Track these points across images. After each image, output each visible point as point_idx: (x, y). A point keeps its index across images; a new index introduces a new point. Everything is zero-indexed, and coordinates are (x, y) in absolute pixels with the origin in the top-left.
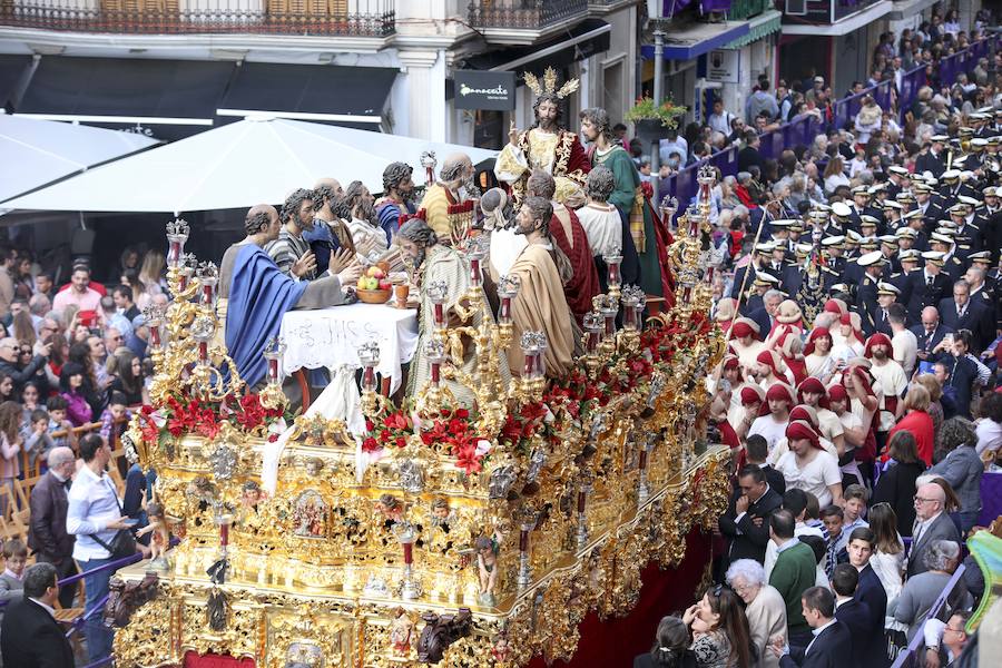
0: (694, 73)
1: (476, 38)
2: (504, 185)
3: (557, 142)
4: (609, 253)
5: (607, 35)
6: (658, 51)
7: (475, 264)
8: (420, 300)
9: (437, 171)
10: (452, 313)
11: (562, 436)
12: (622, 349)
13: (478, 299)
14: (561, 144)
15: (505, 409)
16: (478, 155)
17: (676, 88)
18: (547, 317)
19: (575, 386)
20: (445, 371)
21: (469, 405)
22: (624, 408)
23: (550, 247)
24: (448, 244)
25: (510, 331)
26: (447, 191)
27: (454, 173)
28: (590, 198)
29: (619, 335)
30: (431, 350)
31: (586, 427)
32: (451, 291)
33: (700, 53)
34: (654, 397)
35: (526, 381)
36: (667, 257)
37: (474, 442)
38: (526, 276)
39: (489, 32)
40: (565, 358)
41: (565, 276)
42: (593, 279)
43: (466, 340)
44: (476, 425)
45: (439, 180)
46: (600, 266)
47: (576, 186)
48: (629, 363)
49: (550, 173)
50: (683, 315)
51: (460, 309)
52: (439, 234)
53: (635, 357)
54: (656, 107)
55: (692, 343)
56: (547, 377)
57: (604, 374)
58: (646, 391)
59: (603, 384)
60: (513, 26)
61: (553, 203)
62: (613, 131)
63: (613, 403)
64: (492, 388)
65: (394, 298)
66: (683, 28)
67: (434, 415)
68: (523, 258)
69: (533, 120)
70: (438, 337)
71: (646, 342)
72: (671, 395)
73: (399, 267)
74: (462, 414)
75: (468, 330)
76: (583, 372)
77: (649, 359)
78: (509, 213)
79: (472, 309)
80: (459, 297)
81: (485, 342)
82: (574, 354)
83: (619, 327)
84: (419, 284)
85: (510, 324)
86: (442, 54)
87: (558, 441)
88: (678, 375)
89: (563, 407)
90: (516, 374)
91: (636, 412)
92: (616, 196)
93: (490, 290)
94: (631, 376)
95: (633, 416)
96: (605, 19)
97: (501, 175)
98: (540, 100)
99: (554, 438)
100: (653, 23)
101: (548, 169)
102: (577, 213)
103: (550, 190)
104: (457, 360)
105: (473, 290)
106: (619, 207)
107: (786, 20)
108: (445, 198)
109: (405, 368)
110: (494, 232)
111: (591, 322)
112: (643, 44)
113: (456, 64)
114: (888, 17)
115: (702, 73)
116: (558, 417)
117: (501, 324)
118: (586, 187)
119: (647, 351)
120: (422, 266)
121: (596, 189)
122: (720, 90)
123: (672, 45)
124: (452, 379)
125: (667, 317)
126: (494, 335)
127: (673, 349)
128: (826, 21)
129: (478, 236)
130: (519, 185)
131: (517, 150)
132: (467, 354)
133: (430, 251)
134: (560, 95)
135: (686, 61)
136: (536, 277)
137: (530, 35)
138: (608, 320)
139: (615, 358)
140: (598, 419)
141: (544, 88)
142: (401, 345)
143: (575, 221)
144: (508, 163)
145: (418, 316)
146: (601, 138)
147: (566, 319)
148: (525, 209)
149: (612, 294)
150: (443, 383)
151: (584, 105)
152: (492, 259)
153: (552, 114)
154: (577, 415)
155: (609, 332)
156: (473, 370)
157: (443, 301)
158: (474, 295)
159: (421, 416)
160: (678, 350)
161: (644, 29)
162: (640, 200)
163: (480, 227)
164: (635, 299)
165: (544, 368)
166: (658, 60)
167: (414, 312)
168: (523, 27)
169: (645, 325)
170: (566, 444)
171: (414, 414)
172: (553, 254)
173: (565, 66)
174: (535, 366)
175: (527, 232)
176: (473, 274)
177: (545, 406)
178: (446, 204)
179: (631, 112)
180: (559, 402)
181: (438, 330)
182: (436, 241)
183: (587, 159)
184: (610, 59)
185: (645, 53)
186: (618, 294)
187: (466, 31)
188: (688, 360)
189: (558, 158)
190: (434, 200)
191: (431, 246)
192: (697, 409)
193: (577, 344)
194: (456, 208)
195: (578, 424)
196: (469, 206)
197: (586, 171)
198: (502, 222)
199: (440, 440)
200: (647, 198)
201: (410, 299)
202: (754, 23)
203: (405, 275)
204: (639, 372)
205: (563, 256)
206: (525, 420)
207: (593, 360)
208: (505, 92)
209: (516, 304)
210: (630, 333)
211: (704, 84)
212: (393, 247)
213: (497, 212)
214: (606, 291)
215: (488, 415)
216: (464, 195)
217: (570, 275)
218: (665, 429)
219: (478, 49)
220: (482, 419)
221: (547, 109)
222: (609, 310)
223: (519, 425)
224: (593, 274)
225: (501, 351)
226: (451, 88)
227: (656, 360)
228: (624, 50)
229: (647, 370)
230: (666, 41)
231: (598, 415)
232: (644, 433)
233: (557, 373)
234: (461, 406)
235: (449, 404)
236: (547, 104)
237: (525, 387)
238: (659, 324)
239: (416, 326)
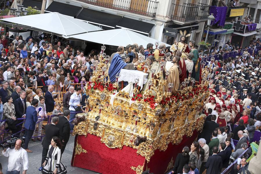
0: (214, 38)
1: (171, 22)
2: (171, 52)
3: (184, 46)
4: (190, 70)
5: (198, 26)
6: (208, 32)
7: (162, 67)
8: (149, 72)
9: (158, 47)
10: (155, 76)
11: (173, 105)
12: (188, 90)
13: (161, 74)
14: (185, 46)
15: (162, 98)
16: (167, 45)
17: (210, 40)
18: (174, 81)
19: (177, 96)
20: (152, 87)
21: (155, 95)
22: (186, 102)
23: (178, 67)
24: (157, 62)
25: (166, 82)
26: (159, 51)
27: (162, 48)
28: (188, 58)
29: (188, 87)
30: (150, 83)
31: (178, 105)
32: (156, 71)
33: (216, 34)
34: (193, 102)
35: (168, 93)
36: (201, 74)
37: (154, 103)
38: (172, 72)
39: (174, 21)
40: (176, 90)
41: (180, 73)
42: (185, 75)
43: (157, 82)
44: (156, 100)
45: (158, 49)
46: (187, 73)
47: (186, 55)
48: (189, 94)
49: (181, 52)
50: (202, 86)
51: (157, 75)
52: (156, 59)
53: (191, 92)
54: (205, 43)
55: (203, 92)
56: (172, 93)
57: (184, 95)
58: (191, 100)
59: (183, 97)
60: (179, 21)
61: (181, 58)
62: (196, 46)
63: (184, 101)
64: (160, 93)
65: (144, 70)
66: (214, 28)
67: (147, 96)
68: (172, 68)
69: (180, 40)
70: (152, 80)
71: (193, 90)
72: (196, 102)
73: (146, 64)
74: (153, 97)
75: (158, 80)
76: (179, 93)
77: (193, 94)
78: (171, 58)
79: (160, 76)
80: (157, 73)
81: (161, 83)
82: (178, 89)
83: (189, 86)
84: (150, 69)
85: (167, 81)
86: (164, 23)
87: (172, 106)
88: (199, 98)
89: (174, 100)
90: (166, 91)
91: (189, 104)
92: (193, 59)
93: (164, 73)
94: (189, 96)
95: (188, 105)
96: (198, 23)
97: (171, 50)
98: (182, 36)
99: (171, 106)
100: (208, 26)
101: (181, 51)
102: (185, 61)
103: (180, 55)
104: (154, 86)
105: (161, 72)
106: (194, 61)
107: (235, 31)
108: (159, 52)
109: (144, 85)
110: (167, 61)
111: (183, 84)
112: (205, 30)
113: (166, 26)
114: (255, 35)
115: (216, 38)
116: (173, 102)
117: (165, 80)
118: (188, 56)
119: (193, 92)
120: (151, 65)
121: (190, 57)
122: (219, 42)
123: (211, 31)
124: (153, 89)
125: (199, 86)
126: (163, 82)
127: (199, 93)
128: (243, 33)
129: (164, 62)
130: (174, 53)
131: (175, 46)
132: (157, 85)
133: (154, 62)
134: (186, 36)
135: (213, 35)
136: (174, 72)
137: (182, 23)
138: (187, 84)
139: (187, 92)
140: (180, 104)
141: (183, 34)
142: (144, 80)
143: (184, 62)
144: (173, 48)
145: (148, 75)
146: (193, 47)
147: (178, 82)
148: (175, 58)
149: (188, 79)
150: (150, 90)
151: (191, 40)
152: (166, 67)
153: (184, 40)
154: (177, 102)
155: (186, 86)
156: (157, 89)
157: (154, 73)
158: (160, 73)
159: (145, 95)
160: (200, 93)
161: (206, 26)
162: (198, 61)
163: (164, 60)
164: (193, 81)
165: (172, 91)
166: (207, 34)
167: (148, 74)
168: (181, 21)
169: (194, 87)
170: (173, 107)
171: (143, 95)
172: (178, 68)
173: (188, 31)
174: (170, 90)
175: (174, 62)
176: (161, 69)
177: (170, 99)
178: (159, 54)
179: (200, 43)
180: (173, 99)
181: (152, 79)
182: (155, 61)
183: (189, 50)
184: (197, 31)
185: (205, 32)
186: (190, 79)
187: (170, 20)
188: (201, 96)
189: (183, 49)
190: (156, 52)
191: (154, 61)
192: (201, 106)
193: (179, 87)
194: (160, 55)
195: (176, 104)
196: (163, 55)
197: (188, 53)
198: (169, 60)
199: (148, 101)
200: (200, 61)
201: (147, 71)
202: (228, 30)
203: (147, 66)
204: (191, 96)
205: (180, 69)
206: (166, 101)
207: (182, 92)
208: (175, 34)
209: (169, 77)
210: (190, 88)
211: (216, 40)
212: (146, 60)
213: (169, 57)
214: (188, 78)
215: (158, 98)
216: (163, 53)
217: (181, 73)
218: (194, 109)
219: (171, 24)
220: (157, 99)
221: (183, 39)
222: (187, 82)
223: (164, 102)
224: (186, 74)
225: (164, 86)
226: (164, 31)
227: (195, 94)
228: (201, 30)
229: (192, 96)
230: (210, 30)
231: (181, 103)
232: (189, 108)
233: (174, 93)
234: (153, 95)
235: (151, 94)
236: (183, 37)
237: (167, 94)
238: (197, 87)
239: (147, 77)
